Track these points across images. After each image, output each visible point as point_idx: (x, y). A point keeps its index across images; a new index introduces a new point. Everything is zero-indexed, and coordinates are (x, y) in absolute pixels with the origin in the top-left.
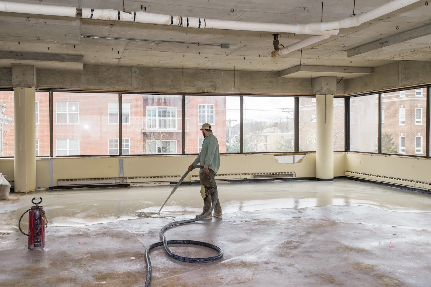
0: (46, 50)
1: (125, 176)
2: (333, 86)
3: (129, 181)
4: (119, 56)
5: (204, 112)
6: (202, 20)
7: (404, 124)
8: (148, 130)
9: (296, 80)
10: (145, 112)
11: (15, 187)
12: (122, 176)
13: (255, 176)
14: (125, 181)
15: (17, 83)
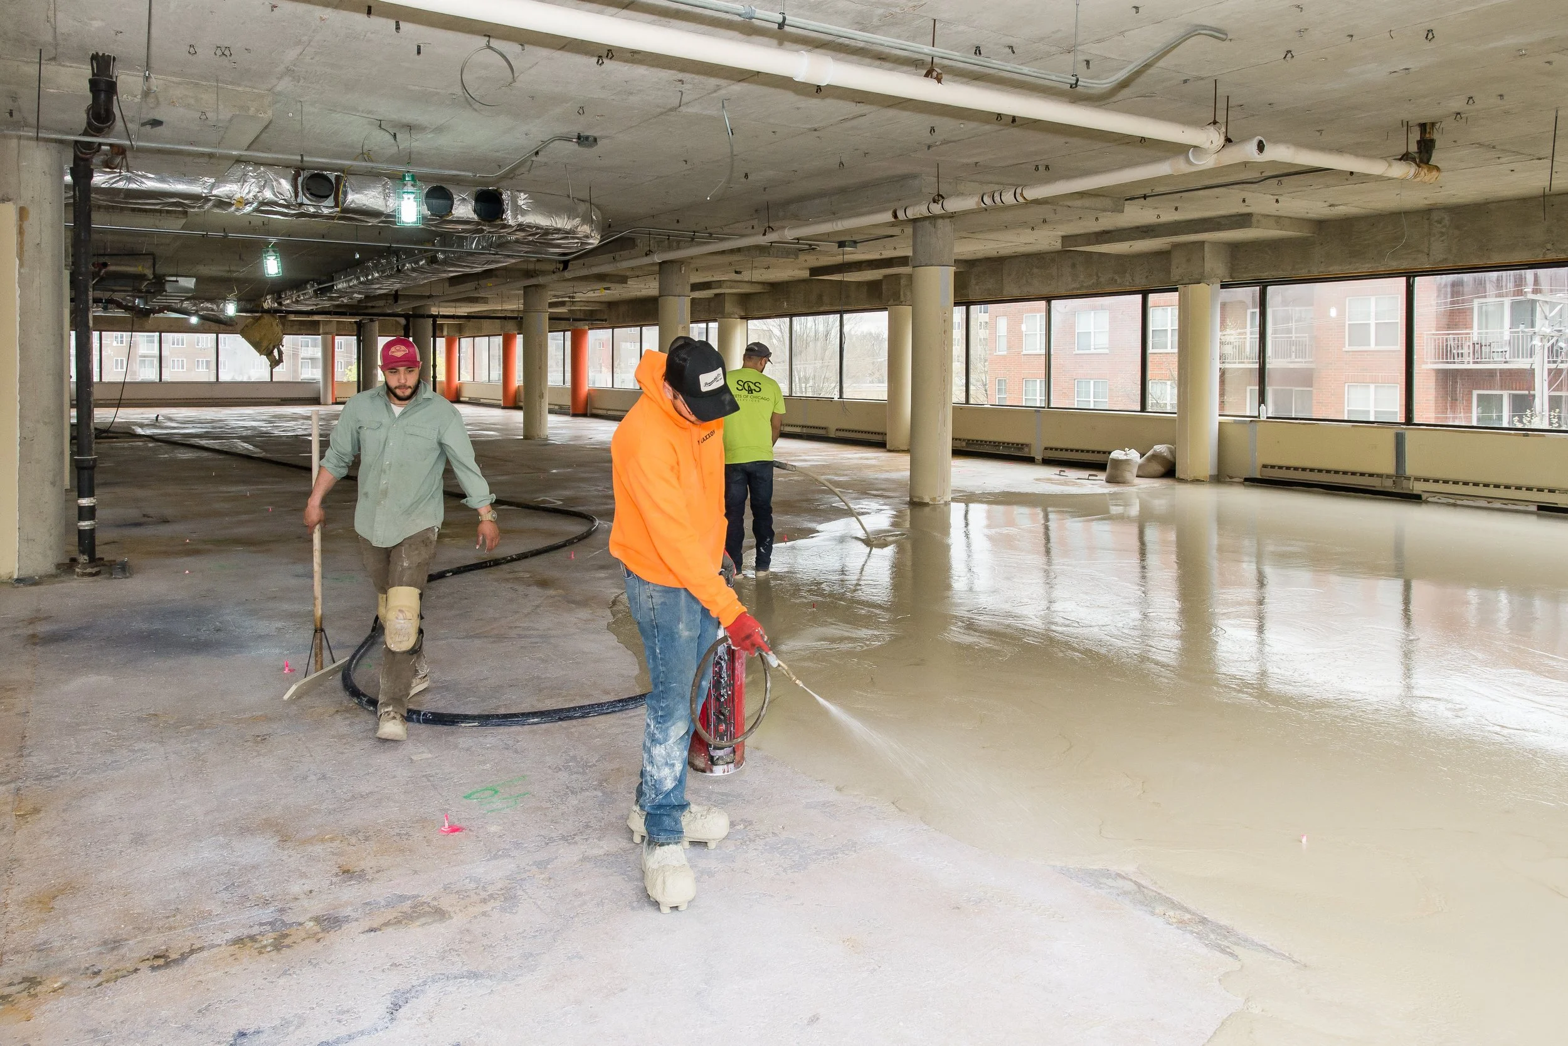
1: (1408, 475)
3: (1418, 487)
12: (1399, 472)
14: (1407, 485)
15: (1178, 278)
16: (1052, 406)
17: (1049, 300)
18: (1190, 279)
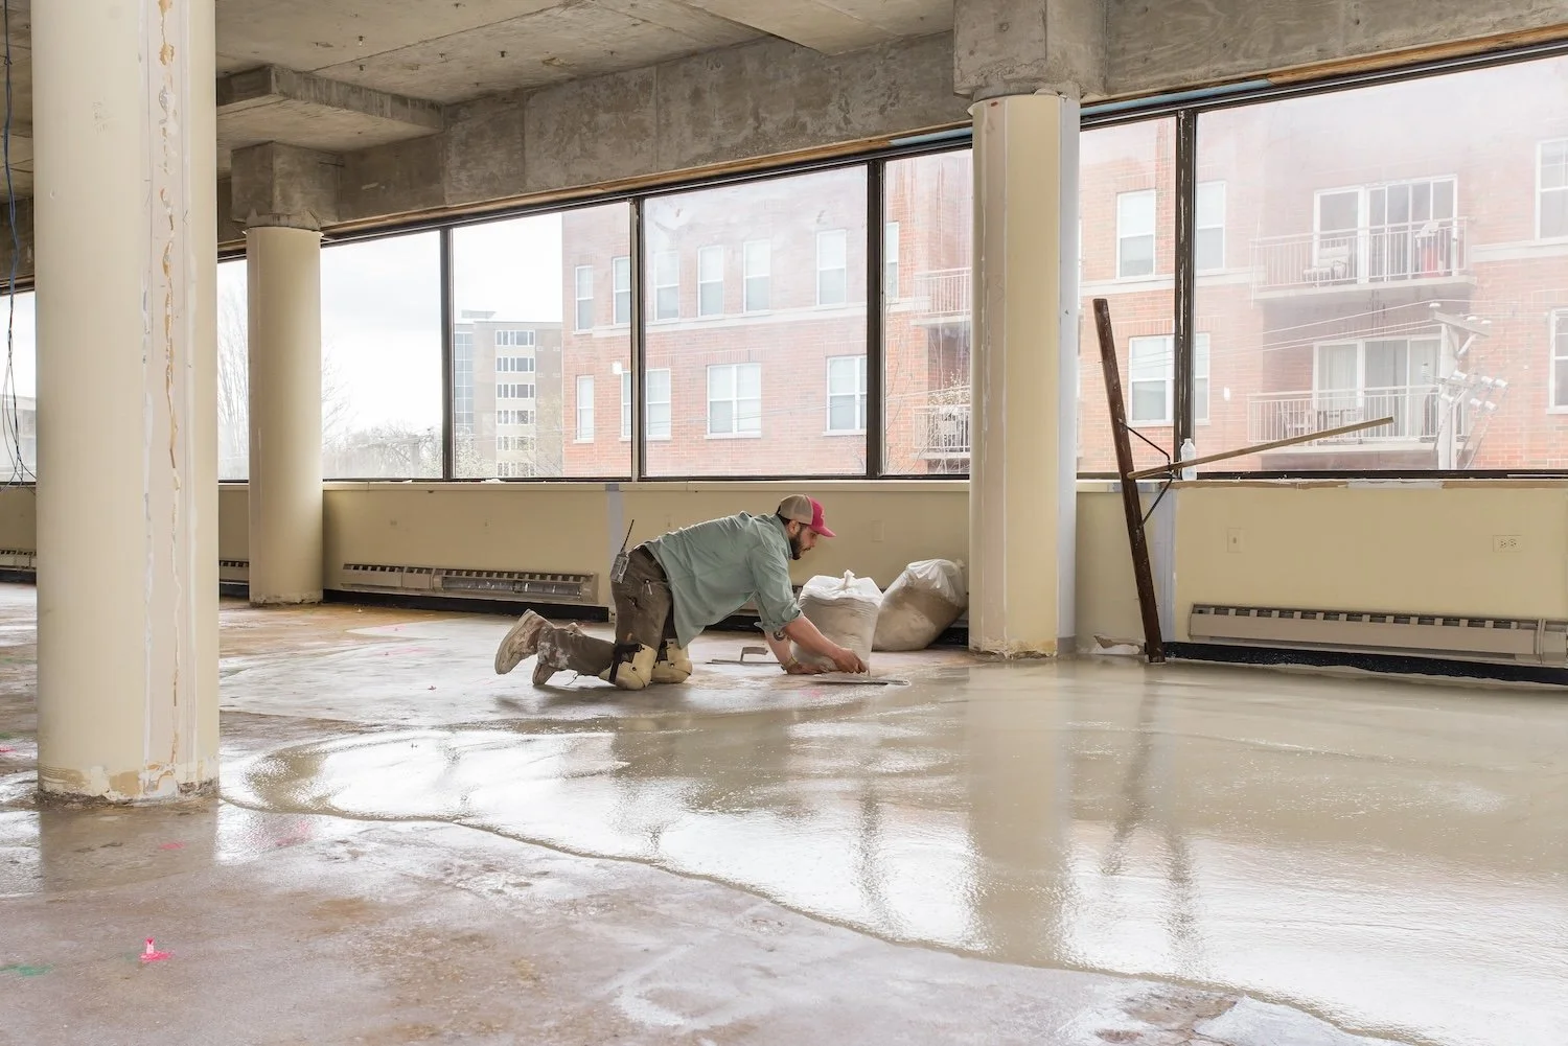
15: (973, 81)
16: (649, 474)
17: (636, 197)
18: (1007, 82)
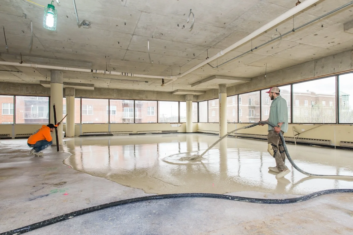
0: (80, 82)
1: (111, 131)
2: (192, 98)
3: (113, 133)
4: (108, 85)
5: (150, 110)
6: (132, 74)
7: (235, 116)
8: (124, 118)
9: (178, 95)
10: (123, 110)
11: (66, 135)
12: (109, 131)
13: (163, 132)
14: (111, 133)
17: (15, 96)
